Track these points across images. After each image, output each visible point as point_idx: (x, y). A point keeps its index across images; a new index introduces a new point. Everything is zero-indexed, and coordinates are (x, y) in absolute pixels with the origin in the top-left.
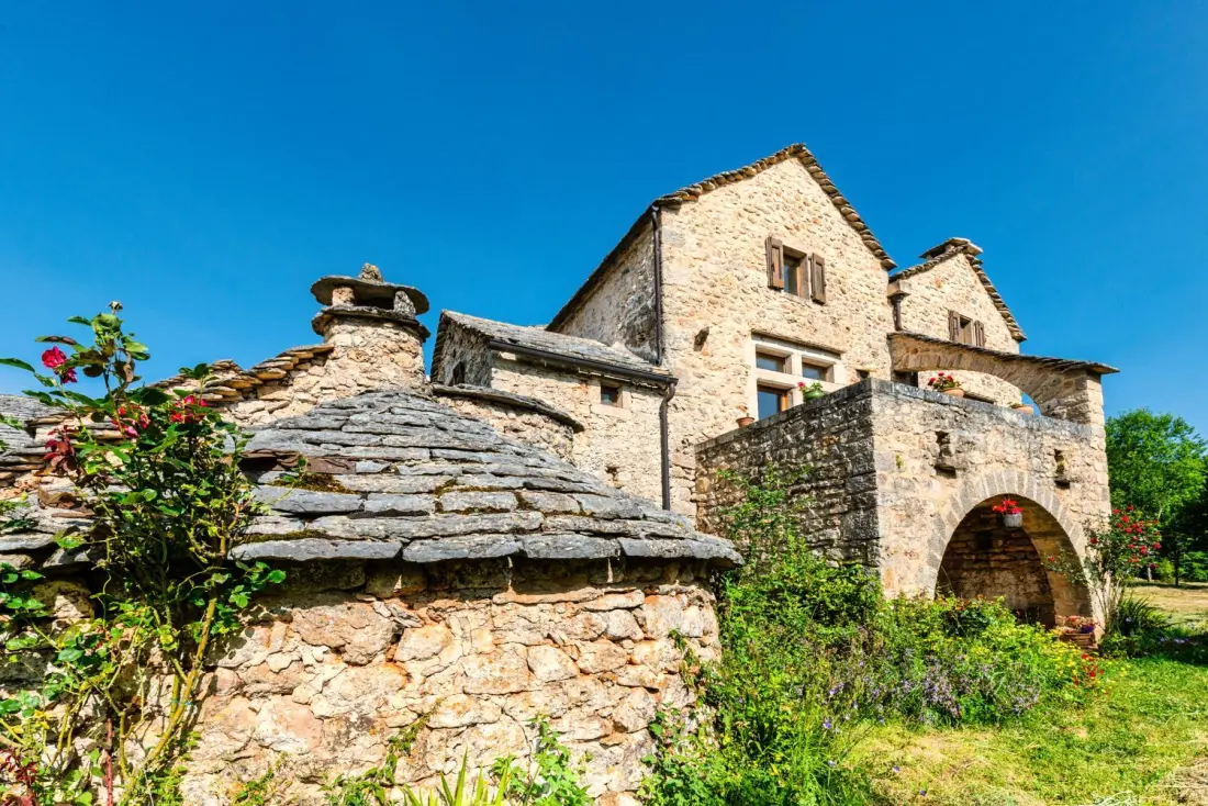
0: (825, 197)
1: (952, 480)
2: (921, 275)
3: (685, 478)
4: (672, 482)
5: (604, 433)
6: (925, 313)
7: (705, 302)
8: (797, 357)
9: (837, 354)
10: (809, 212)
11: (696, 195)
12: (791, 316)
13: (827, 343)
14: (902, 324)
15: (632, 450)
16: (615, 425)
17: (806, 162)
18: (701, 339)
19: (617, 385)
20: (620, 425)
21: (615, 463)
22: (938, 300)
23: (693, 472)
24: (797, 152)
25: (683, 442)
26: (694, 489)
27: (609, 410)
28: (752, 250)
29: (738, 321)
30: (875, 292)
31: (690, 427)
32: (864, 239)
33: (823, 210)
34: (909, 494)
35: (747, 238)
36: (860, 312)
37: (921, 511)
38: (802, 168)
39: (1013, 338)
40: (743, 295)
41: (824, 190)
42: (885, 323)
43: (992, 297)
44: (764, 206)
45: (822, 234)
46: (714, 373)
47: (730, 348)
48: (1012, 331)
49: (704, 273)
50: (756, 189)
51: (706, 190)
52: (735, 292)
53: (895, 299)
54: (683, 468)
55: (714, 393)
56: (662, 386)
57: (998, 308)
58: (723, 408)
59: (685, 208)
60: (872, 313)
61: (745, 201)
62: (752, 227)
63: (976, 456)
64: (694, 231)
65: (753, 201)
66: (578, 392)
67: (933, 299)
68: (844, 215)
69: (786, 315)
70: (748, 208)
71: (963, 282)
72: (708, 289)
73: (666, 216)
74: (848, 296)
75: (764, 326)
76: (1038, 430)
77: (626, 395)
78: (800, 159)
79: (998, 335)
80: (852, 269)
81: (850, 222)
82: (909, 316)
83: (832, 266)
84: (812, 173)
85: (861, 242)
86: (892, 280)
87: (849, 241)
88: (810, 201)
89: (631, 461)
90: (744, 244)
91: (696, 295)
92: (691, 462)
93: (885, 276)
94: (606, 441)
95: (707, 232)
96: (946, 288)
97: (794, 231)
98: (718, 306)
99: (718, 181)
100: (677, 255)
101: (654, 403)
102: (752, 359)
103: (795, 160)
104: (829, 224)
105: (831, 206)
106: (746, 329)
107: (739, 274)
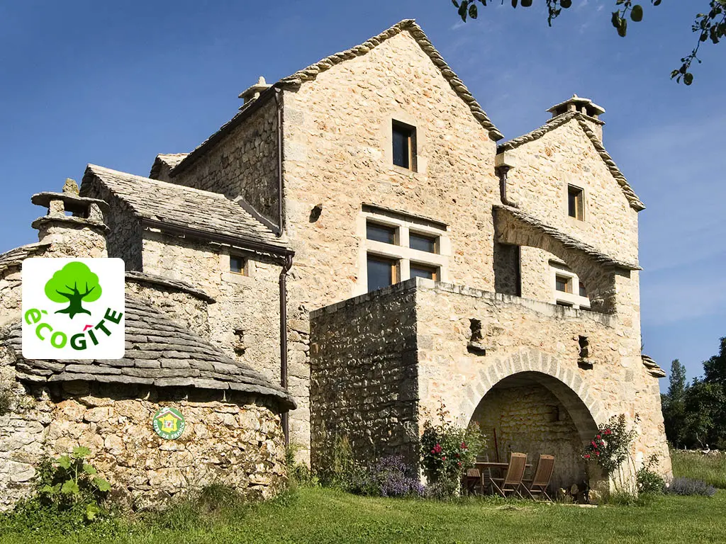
0: (434, 69)
2: (529, 144)
3: (301, 342)
4: (290, 346)
5: (232, 299)
6: (534, 183)
7: (321, 178)
8: (405, 227)
9: (443, 227)
10: (419, 85)
11: (314, 76)
12: (401, 188)
13: (433, 216)
14: (508, 195)
15: (255, 314)
16: (242, 292)
17: (417, 36)
18: (316, 213)
19: (243, 255)
20: (246, 292)
21: (242, 326)
22: (547, 169)
23: (308, 337)
24: (408, 26)
25: (300, 309)
26: (308, 353)
27: (238, 278)
28: (365, 125)
29: (350, 195)
30: (482, 163)
31: (305, 294)
32: (472, 110)
33: (433, 82)
35: (361, 114)
36: (467, 183)
38: (414, 41)
39: (631, 206)
40: (355, 170)
41: (434, 62)
42: (491, 195)
43: (607, 163)
44: (376, 81)
45: (431, 106)
46: (327, 244)
47: (342, 221)
48: (629, 200)
49: (321, 150)
50: (369, 65)
52: (347, 167)
53: (502, 171)
54: (299, 333)
55: (327, 264)
56: (281, 257)
57: (614, 176)
58: (335, 278)
59: (305, 87)
60: (479, 184)
61: (359, 78)
62: (365, 103)
64: (312, 109)
65: (366, 77)
66: (212, 261)
67: (542, 168)
68: (453, 87)
69: (395, 189)
70: (361, 84)
71: (575, 150)
72: (324, 165)
73: (287, 95)
74: (455, 167)
75: (373, 200)
77: (251, 264)
78: (412, 32)
79: (614, 204)
80: (459, 140)
81: (459, 93)
82: (516, 187)
83: (441, 137)
84: (423, 47)
85: (470, 112)
86: (501, 150)
87: (457, 112)
88: (420, 74)
89: (254, 325)
90: (357, 120)
91: (311, 171)
92: (306, 326)
93: (493, 145)
94: (234, 306)
95: (324, 110)
96: (557, 156)
97: (405, 104)
98: (332, 181)
99: (335, 62)
100: (297, 133)
101: (274, 271)
102: (362, 230)
103: (406, 33)
104: (437, 96)
105: (441, 77)
106: (357, 203)
107: (351, 149)
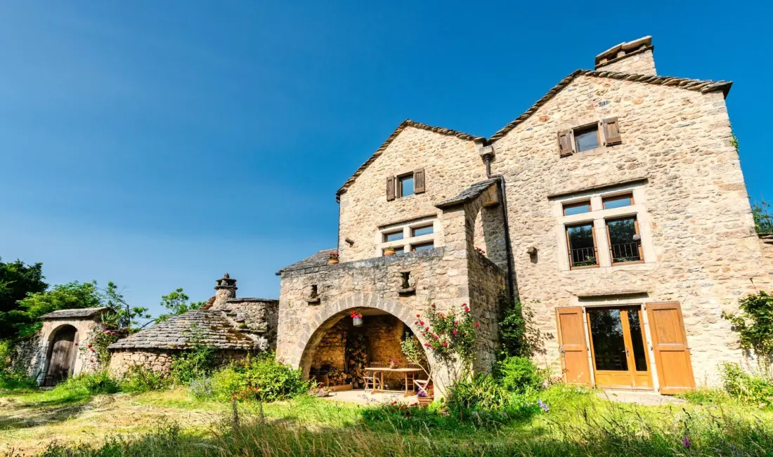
0: (427, 132)
1: (317, 306)
2: (519, 126)
8: (407, 228)
9: (434, 216)
10: (417, 148)
12: (402, 208)
13: (427, 213)
17: (412, 125)
18: (348, 242)
24: (405, 125)
28: (380, 188)
29: (371, 226)
30: (470, 162)
32: (458, 137)
33: (426, 140)
34: (294, 317)
35: (378, 184)
37: (298, 323)
38: (412, 128)
40: (375, 212)
45: (426, 153)
47: (367, 240)
49: (356, 212)
51: (357, 176)
52: (369, 213)
53: (485, 159)
59: (350, 188)
60: (467, 177)
63: (333, 292)
64: (353, 196)
67: (536, 134)
68: (441, 133)
69: (399, 210)
73: (342, 197)
74: (446, 177)
75: (386, 222)
76: (383, 265)
78: (410, 125)
80: (448, 159)
81: (446, 134)
82: (506, 161)
84: (417, 127)
85: (457, 139)
87: (446, 145)
90: (376, 188)
93: (480, 146)
97: (406, 163)
98: (362, 224)
99: (363, 169)
100: (346, 210)
102: (379, 240)
103: (407, 128)
104: (431, 145)
105: (432, 134)
106: (374, 226)
107: (372, 203)
